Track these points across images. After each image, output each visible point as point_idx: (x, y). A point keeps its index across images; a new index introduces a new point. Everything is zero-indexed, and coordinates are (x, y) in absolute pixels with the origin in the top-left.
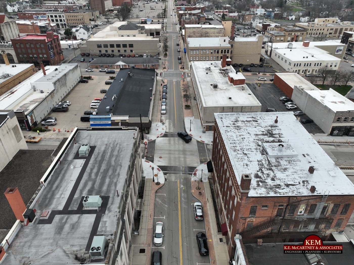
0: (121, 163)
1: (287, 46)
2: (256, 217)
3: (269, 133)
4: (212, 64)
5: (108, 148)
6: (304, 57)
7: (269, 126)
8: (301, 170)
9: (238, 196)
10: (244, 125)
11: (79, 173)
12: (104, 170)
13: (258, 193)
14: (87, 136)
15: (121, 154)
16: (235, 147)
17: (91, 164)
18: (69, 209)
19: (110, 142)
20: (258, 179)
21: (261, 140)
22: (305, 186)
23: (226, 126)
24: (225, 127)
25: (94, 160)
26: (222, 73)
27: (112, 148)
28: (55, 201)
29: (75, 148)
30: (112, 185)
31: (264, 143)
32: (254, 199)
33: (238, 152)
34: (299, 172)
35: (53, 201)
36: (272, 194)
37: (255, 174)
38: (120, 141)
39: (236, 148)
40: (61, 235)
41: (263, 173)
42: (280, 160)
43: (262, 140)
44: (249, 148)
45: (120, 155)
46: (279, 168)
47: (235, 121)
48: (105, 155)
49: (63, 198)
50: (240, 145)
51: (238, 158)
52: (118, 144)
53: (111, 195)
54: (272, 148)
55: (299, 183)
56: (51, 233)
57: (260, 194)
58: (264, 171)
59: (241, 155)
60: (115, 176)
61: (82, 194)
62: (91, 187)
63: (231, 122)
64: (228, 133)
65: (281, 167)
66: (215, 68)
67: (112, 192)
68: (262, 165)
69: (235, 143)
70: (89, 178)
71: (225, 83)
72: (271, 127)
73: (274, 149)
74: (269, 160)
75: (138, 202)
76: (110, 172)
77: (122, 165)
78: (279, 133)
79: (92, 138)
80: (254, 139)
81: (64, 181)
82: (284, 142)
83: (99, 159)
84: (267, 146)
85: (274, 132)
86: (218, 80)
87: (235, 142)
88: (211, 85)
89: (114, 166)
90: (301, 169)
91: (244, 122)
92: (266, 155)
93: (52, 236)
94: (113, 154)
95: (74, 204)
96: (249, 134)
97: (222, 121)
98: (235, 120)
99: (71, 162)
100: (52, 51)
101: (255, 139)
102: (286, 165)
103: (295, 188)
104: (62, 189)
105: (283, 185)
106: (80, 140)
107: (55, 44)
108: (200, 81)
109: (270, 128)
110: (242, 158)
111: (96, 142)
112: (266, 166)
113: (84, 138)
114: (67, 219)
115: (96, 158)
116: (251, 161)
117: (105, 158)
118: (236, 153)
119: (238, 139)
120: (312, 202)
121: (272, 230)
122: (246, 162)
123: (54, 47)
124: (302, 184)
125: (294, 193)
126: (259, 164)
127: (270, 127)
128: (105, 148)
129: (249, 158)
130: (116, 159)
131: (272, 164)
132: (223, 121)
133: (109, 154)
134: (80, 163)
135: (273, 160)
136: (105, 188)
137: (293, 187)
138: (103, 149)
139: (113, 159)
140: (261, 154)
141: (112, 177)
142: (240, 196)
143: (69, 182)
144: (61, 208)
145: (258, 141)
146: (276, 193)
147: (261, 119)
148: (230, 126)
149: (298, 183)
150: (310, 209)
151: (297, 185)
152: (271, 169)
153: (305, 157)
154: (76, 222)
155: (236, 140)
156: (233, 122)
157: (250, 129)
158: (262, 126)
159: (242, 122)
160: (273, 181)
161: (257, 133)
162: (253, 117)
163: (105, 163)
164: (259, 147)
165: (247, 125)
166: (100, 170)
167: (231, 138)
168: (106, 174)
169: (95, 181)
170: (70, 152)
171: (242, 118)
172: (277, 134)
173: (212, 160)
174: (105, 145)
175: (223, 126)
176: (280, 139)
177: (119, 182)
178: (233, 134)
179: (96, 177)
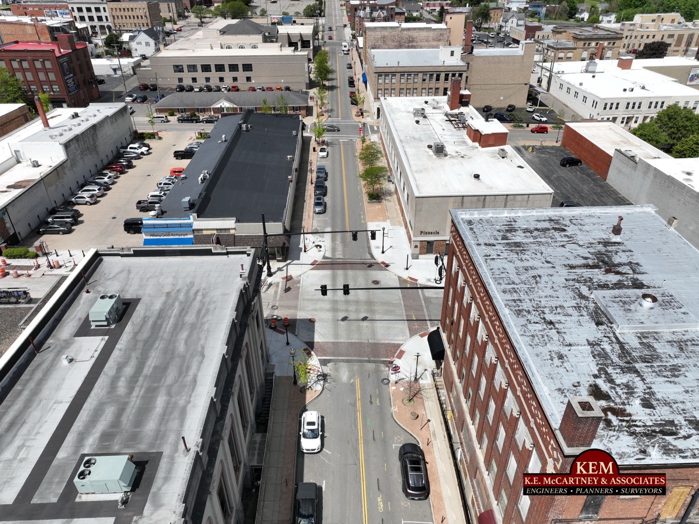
0: (203, 348)
1: (584, 68)
2: (599, 519)
3: (603, 261)
4: (426, 102)
5: (173, 305)
6: (625, 90)
7: (599, 243)
9: (549, 458)
10: (532, 240)
11: (83, 379)
12: (155, 368)
14: (121, 272)
15: (205, 319)
16: (518, 302)
17: (120, 350)
18: (35, 500)
19: (177, 288)
20: (604, 403)
21: (585, 281)
23: (486, 244)
24: (484, 247)
25: (129, 337)
26: (450, 121)
27: (181, 302)
29: (84, 303)
30: (173, 416)
31: (596, 289)
33: (529, 317)
36: (657, 457)
37: (591, 386)
38: (204, 285)
39: (520, 304)
41: (611, 381)
42: (651, 340)
43: (589, 283)
44: (558, 303)
45: (203, 324)
46: (655, 364)
47: (507, 231)
48: (161, 325)
49: (21, 461)
50: (531, 297)
51: (533, 336)
52: (200, 294)
53: (167, 450)
54: (621, 304)
57: (621, 456)
58: (614, 376)
59: (539, 327)
60: (185, 386)
61: (83, 446)
62: (112, 422)
63: (496, 233)
64: (492, 262)
65: (661, 361)
66: (434, 111)
67: (172, 438)
68: (605, 355)
69: (516, 292)
70: (109, 393)
71: (459, 142)
72: (605, 246)
73: (627, 306)
74: (621, 340)
75: (255, 442)
76: (171, 374)
77: (206, 353)
78: (631, 262)
79: (132, 276)
80: (566, 280)
81: (36, 404)
82: (650, 287)
83: (145, 334)
84: (608, 299)
85: (617, 259)
87: (515, 286)
88: (430, 147)
89: (184, 357)
91: (531, 232)
92: (609, 325)
94: (183, 320)
95: (51, 482)
96: (550, 265)
97: (471, 229)
98: (507, 228)
99: (67, 344)
100: (70, 78)
101: (568, 278)
102: (672, 356)
104: (23, 430)
105: (684, 423)
106: (102, 281)
107: (79, 64)
108: (403, 138)
109: (601, 248)
110: (543, 336)
111: (141, 286)
112: (616, 359)
113: (111, 276)
115: (136, 334)
116: (570, 345)
117: (161, 334)
118: (522, 319)
119: (523, 277)
122: (555, 347)
123: (77, 70)
126: (596, 353)
127: (601, 245)
128: (165, 303)
129: (564, 335)
130: (189, 336)
131: (634, 354)
132: (475, 230)
133: (172, 320)
134: (94, 345)
135: (633, 342)
136: (151, 426)
138: (157, 306)
139: (184, 335)
140: (593, 324)
141: (174, 389)
143: (51, 408)
144: (10, 495)
145: (577, 285)
146: (667, 450)
147: (572, 226)
148: (494, 242)
152: (633, 370)
155: (517, 281)
156: (502, 233)
157: (550, 250)
158: (581, 243)
159: (524, 232)
160: (648, 411)
161: (570, 262)
162: (551, 220)
163: (159, 345)
164: (584, 302)
165: (539, 240)
166: (143, 368)
167: (503, 275)
168: (159, 380)
169: (126, 404)
170: (68, 317)
171: (525, 223)
172: (624, 264)
173: (441, 330)
174: (164, 295)
175: (477, 242)
176: (638, 280)
177: (194, 406)
178: (506, 266)
179: (131, 389)
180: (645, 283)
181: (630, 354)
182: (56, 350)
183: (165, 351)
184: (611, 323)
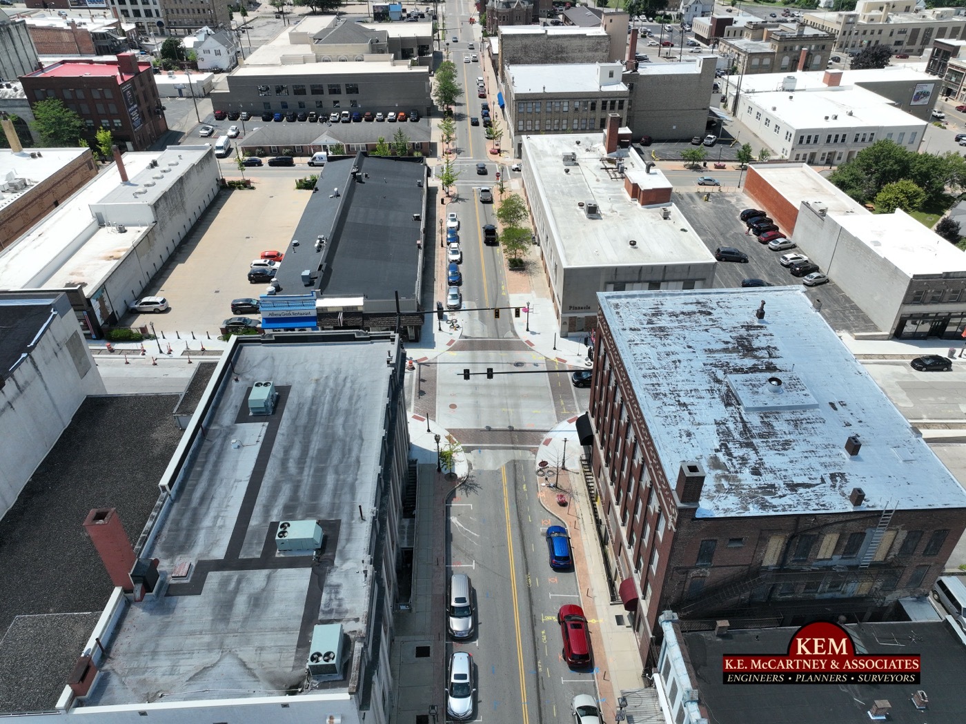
0: (361, 431)
1: (781, 85)
2: (713, 567)
3: (743, 346)
4: (578, 143)
5: (324, 392)
6: (827, 118)
7: (742, 326)
8: (826, 447)
9: (670, 516)
10: (676, 324)
11: (254, 461)
12: (319, 450)
13: (720, 508)
14: (265, 359)
15: (358, 405)
16: (656, 386)
17: (283, 434)
18: (242, 556)
19: (324, 376)
20: (719, 472)
21: (722, 366)
22: (837, 488)
23: (631, 329)
24: (628, 332)
25: (288, 423)
26: (606, 169)
27: (332, 389)
28: (201, 538)
29: (236, 391)
30: (344, 491)
31: (731, 373)
32: (709, 523)
33: (665, 400)
34: (821, 452)
35: (196, 536)
36: (754, 511)
37: (711, 458)
38: (351, 372)
39: (658, 388)
40: (228, 623)
41: (729, 454)
42: (771, 420)
43: (725, 367)
44: (694, 387)
45: (357, 409)
46: (770, 440)
47: (653, 315)
48: (316, 412)
49: (220, 527)
50: (669, 381)
51: (666, 417)
52: (349, 380)
53: (344, 519)
54: (751, 387)
55: (823, 481)
56: (204, 619)
57: (726, 511)
58: (733, 450)
59: (673, 408)
60: (350, 466)
61: (271, 516)
62: (291, 496)
63: (642, 317)
64: (636, 347)
65: (776, 437)
66: (588, 155)
67: (346, 509)
68: (727, 433)
69: (655, 376)
70: (282, 472)
71: (615, 197)
72: (747, 330)
73: (755, 389)
74: (745, 419)
75: (403, 527)
76: (335, 457)
77: (365, 437)
78: (769, 347)
79: (277, 363)
80: (705, 365)
81: (218, 482)
82: (780, 371)
83: (303, 420)
84: (740, 382)
85: (755, 344)
86: (598, 190)
87: (655, 371)
88: (581, 205)
89: (344, 440)
90: (826, 443)
91: (677, 316)
92: (737, 406)
93: (208, 626)
94: (337, 407)
95: (251, 544)
96: (691, 350)
97: (618, 313)
98: (653, 312)
99: (230, 432)
100: (134, 110)
101: (706, 362)
102: (787, 432)
103: (812, 494)
104: (215, 504)
105: (782, 486)
106: (248, 369)
107: (143, 89)
108: (549, 192)
109: (743, 332)
110: (675, 416)
111: (289, 374)
112: (737, 436)
113: (256, 363)
114: (239, 582)
115: (294, 420)
116: (699, 424)
117: (318, 419)
118: (659, 402)
119: (664, 363)
120: (853, 527)
121: (751, 596)
122: (685, 426)
123: (142, 98)
124: (829, 482)
125: (809, 507)
126: (720, 431)
127: (744, 329)
128: (315, 390)
129: (694, 416)
130: (346, 421)
131: (754, 431)
132: (621, 314)
133: (326, 407)
134: (255, 432)
135: (754, 420)
136: (326, 499)
137: (807, 490)
138: (309, 392)
139: (340, 421)
140: (723, 405)
141: (341, 469)
142: (674, 515)
143: (233, 486)
144: (219, 553)
145: (714, 369)
146: (764, 506)
147: (719, 309)
148: (638, 326)
149: (819, 481)
150: (849, 544)
151: (817, 485)
152: (750, 445)
153: (836, 409)
154: (263, 590)
155: (657, 366)
156: (648, 317)
157: (693, 334)
158: (724, 327)
159: (670, 316)
160: (755, 477)
161: (710, 347)
162: (698, 303)
163: (318, 431)
164: (718, 385)
165: (684, 324)
166: (308, 451)
167: (644, 361)
168: (325, 461)
169: (299, 481)
170: (224, 404)
171: (672, 306)
172: (763, 349)
173: (590, 414)
174: (313, 382)
175: (622, 327)
176: (772, 363)
177: (361, 483)
178: (648, 351)
179: (301, 470)
180: (778, 367)
181: (750, 431)
182: (222, 436)
183: (326, 436)
184: (739, 405)
